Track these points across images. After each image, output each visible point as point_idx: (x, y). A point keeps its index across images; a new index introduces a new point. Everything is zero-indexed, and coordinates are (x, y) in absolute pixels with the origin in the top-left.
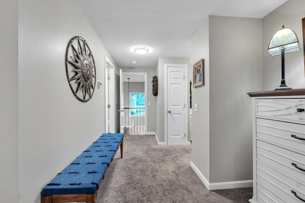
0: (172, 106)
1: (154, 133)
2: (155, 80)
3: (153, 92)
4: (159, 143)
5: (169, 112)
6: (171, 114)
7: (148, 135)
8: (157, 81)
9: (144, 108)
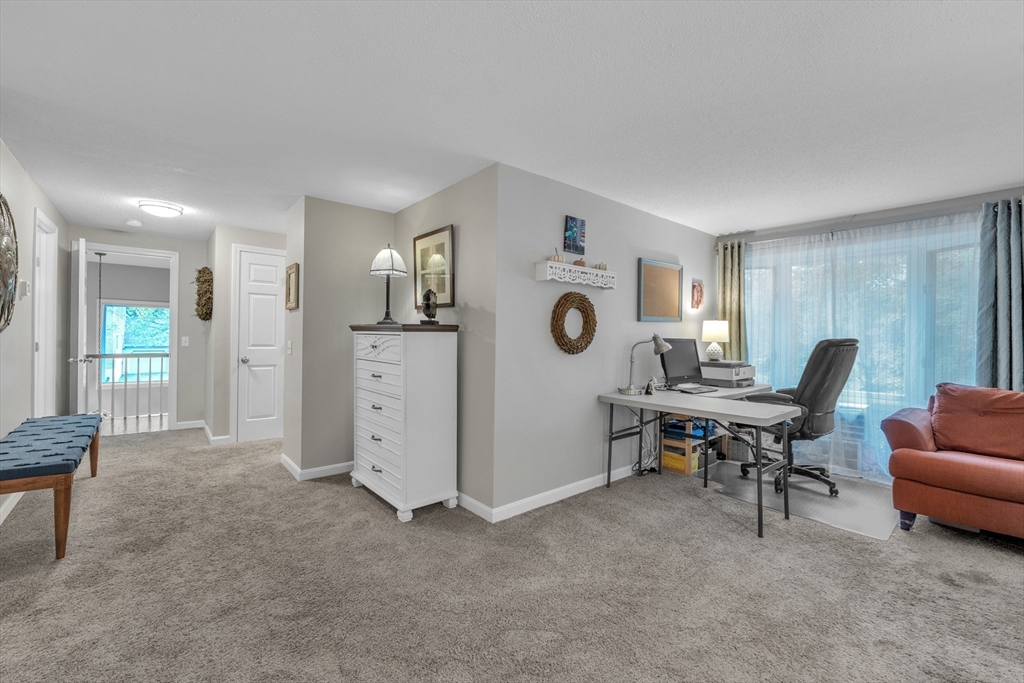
0: (253, 346)
1: (200, 423)
2: (205, 278)
3: (197, 310)
4: (212, 438)
5: (243, 361)
6: (249, 366)
7: (180, 430)
8: (210, 282)
9: (167, 355)
